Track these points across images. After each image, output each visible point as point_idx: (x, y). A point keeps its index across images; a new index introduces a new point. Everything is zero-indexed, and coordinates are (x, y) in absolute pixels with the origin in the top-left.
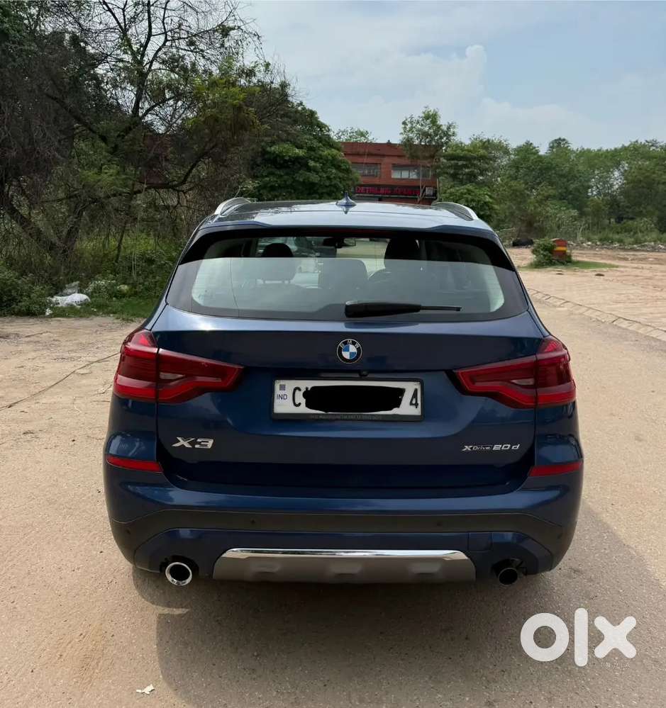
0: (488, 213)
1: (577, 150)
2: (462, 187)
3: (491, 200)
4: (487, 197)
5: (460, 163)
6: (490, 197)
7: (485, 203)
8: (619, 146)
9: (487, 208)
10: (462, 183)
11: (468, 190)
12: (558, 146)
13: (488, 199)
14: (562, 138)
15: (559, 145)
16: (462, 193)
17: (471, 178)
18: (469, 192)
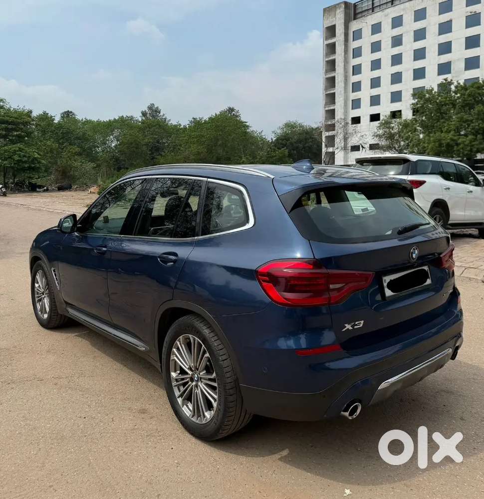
0: (38, 165)
1: (82, 120)
2: (14, 146)
3: (39, 157)
4: (36, 153)
5: (10, 127)
6: (39, 154)
7: (35, 158)
8: (112, 119)
9: (36, 162)
10: (13, 142)
11: (20, 148)
12: (67, 117)
13: (36, 155)
14: (70, 111)
15: (67, 115)
16: (15, 150)
17: (20, 138)
18: (20, 150)
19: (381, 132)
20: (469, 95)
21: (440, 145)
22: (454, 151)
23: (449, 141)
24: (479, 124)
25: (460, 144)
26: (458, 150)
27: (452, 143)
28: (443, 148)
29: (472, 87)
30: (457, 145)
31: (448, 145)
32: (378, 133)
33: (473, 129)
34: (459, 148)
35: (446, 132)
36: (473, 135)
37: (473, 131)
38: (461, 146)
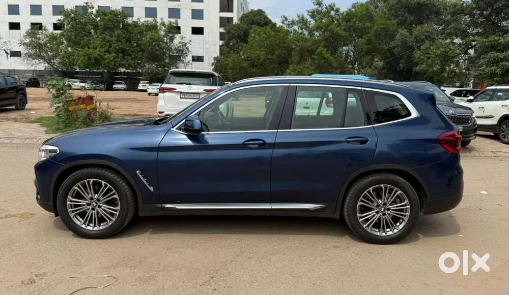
19: (28, 40)
20: (109, 21)
21: (89, 59)
22: (101, 64)
23: (96, 56)
24: (119, 45)
25: (106, 59)
26: (105, 64)
27: (99, 57)
28: (92, 62)
29: (111, 14)
30: (104, 59)
31: (96, 59)
32: (26, 41)
33: (115, 48)
34: (105, 62)
35: (93, 48)
36: (115, 53)
37: (114, 50)
38: (107, 61)
